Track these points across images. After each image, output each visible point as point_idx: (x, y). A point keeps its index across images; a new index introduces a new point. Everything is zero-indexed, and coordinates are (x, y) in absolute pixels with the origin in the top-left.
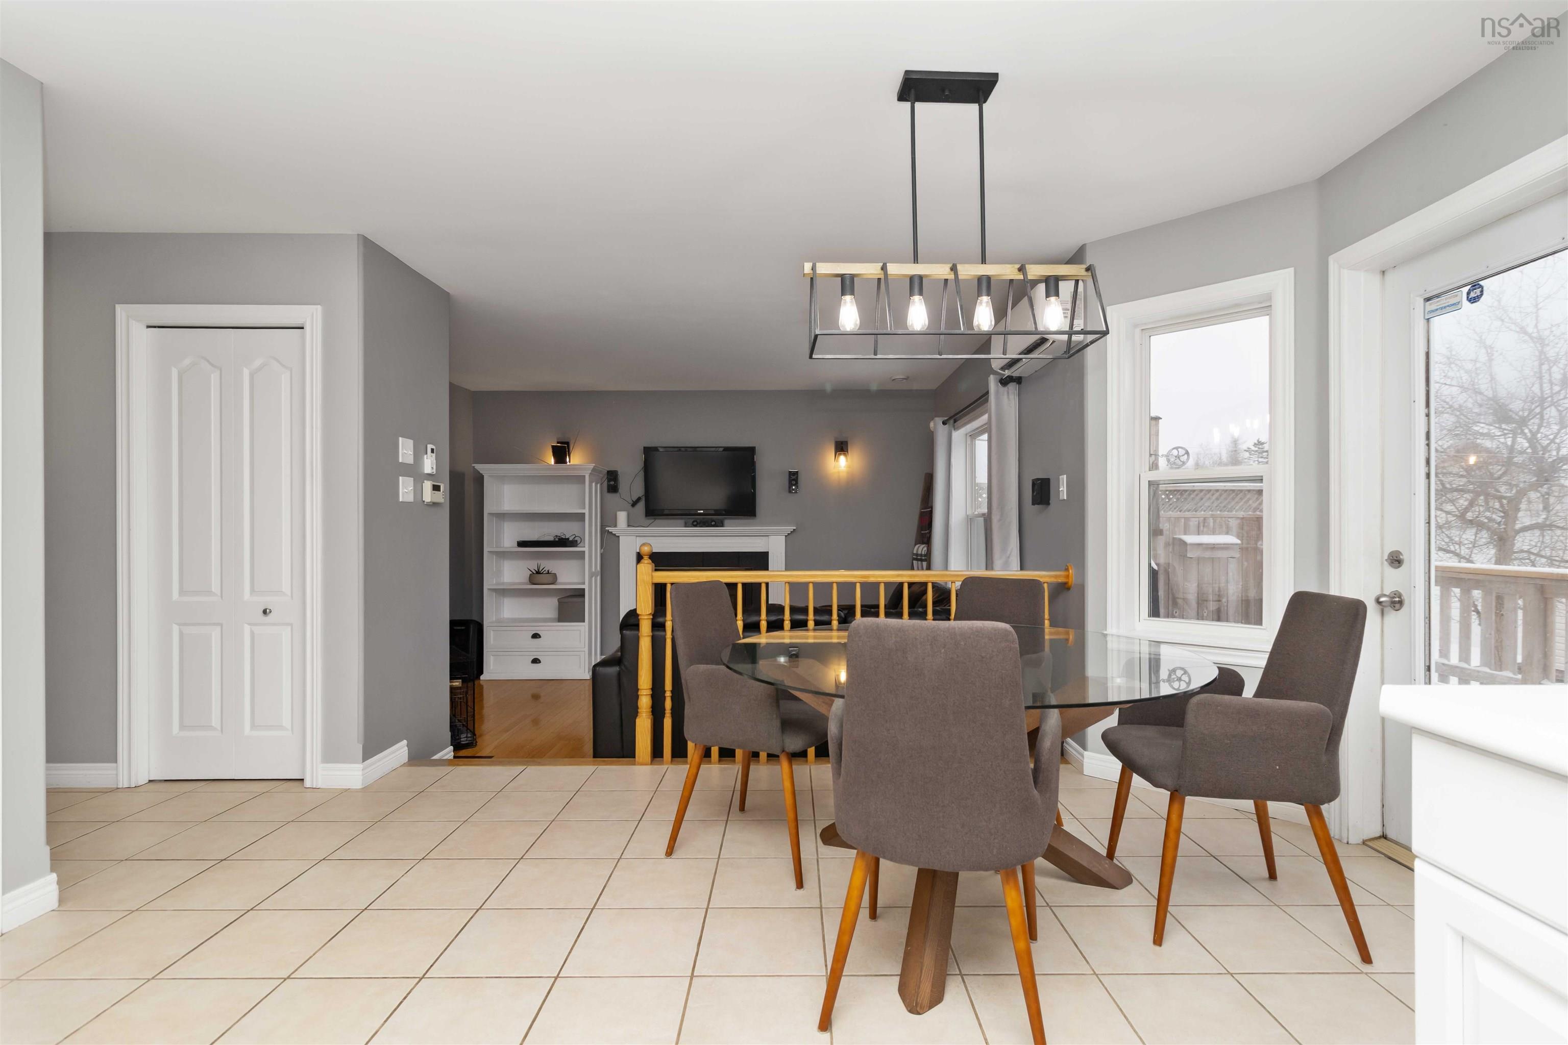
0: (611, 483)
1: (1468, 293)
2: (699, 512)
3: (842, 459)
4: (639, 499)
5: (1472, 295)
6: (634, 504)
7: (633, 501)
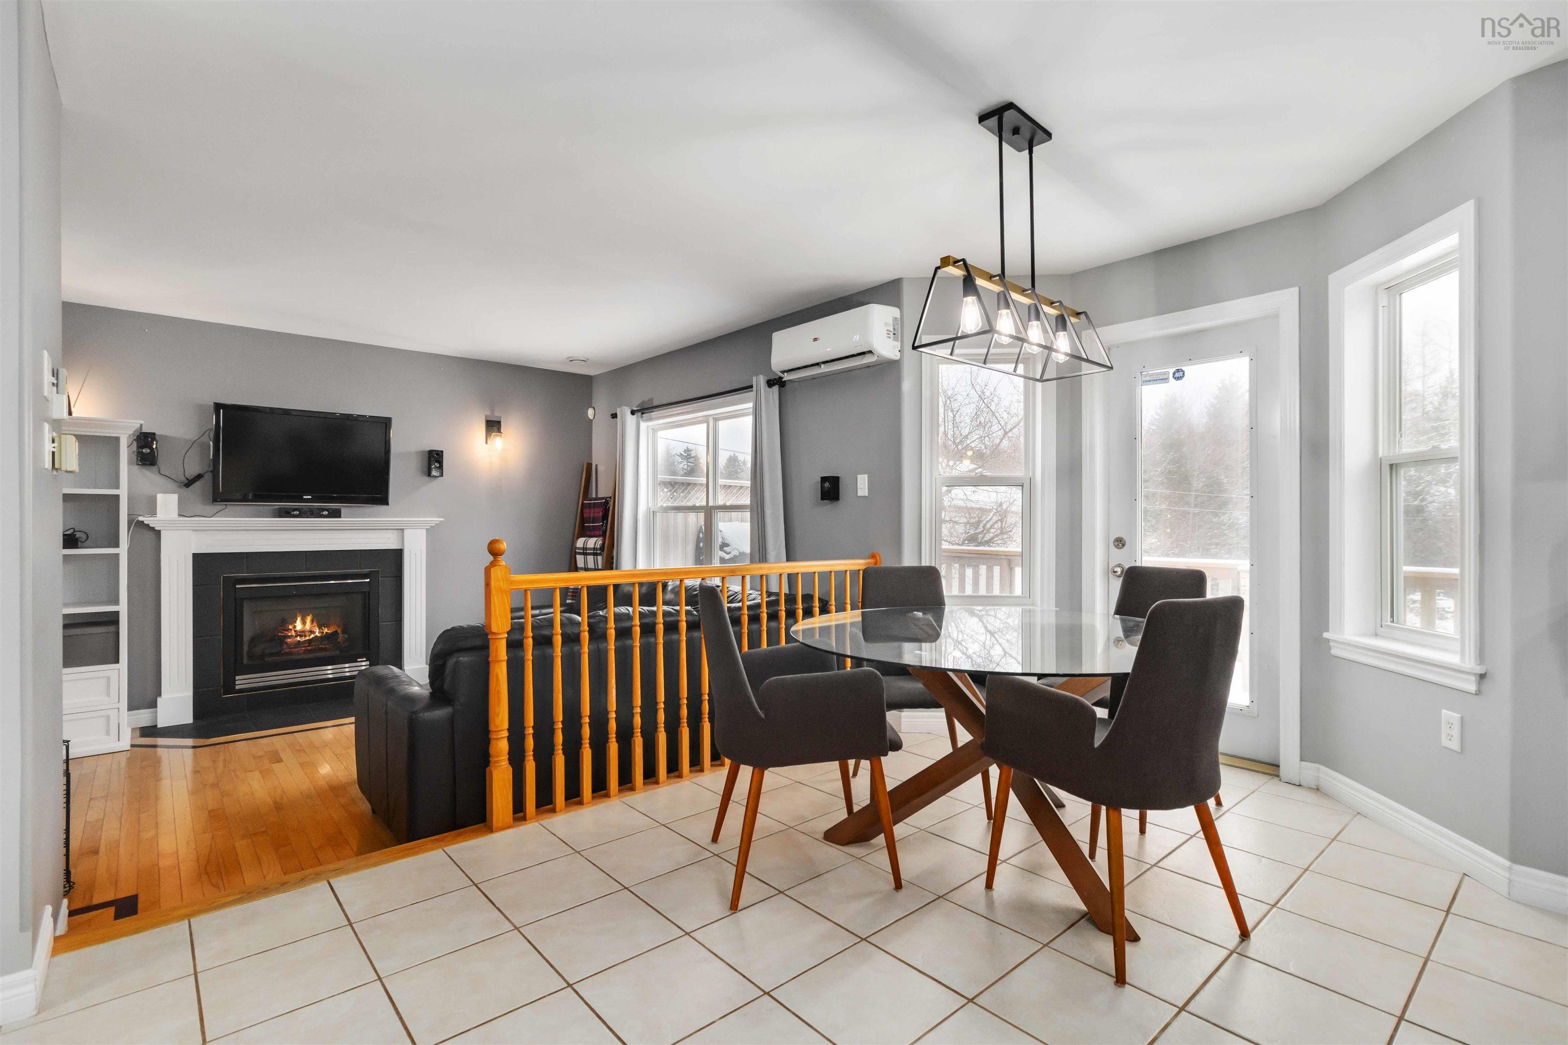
0: (144, 451)
1: (1174, 374)
2: (310, 497)
3: (498, 442)
4: (199, 477)
5: (1177, 375)
6: (189, 483)
7: (187, 479)
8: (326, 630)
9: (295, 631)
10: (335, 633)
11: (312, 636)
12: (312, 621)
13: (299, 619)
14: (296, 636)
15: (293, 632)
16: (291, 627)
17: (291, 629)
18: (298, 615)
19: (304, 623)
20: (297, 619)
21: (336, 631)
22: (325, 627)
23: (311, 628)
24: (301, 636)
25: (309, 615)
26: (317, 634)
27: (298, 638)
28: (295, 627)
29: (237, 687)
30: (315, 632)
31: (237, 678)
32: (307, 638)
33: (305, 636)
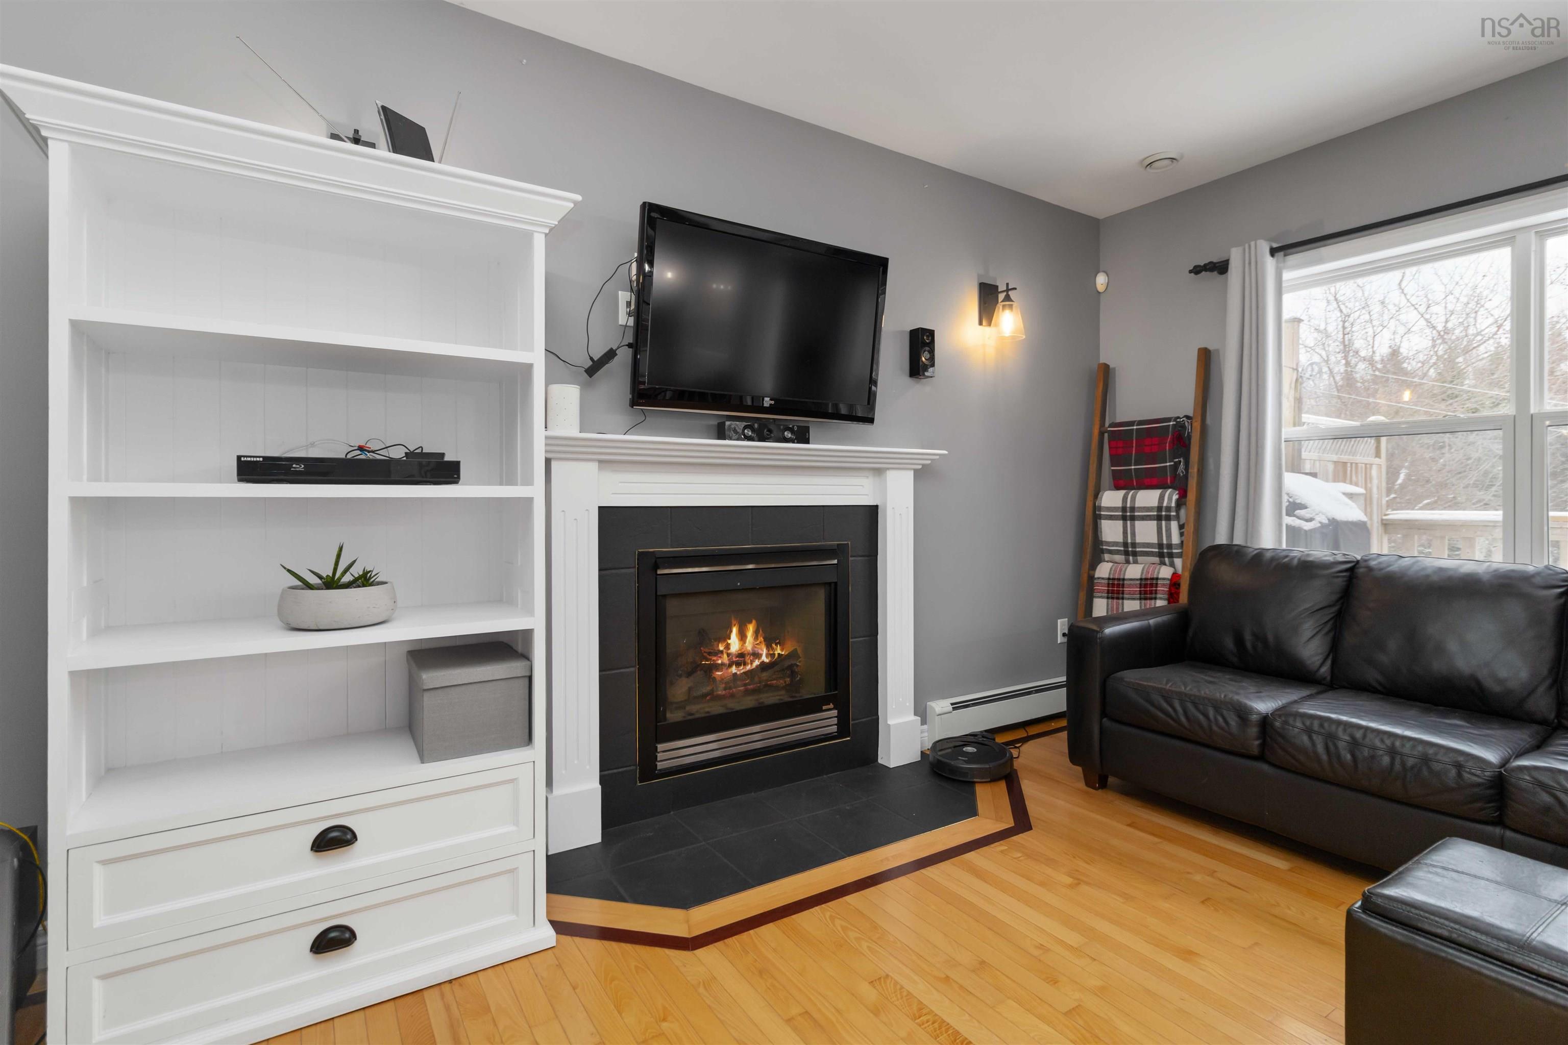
4: (610, 355)
6: (595, 368)
7: (591, 359)
8: (778, 651)
9: (728, 655)
10: (793, 655)
11: (757, 663)
12: (756, 634)
13: (735, 630)
14: (730, 666)
15: (725, 656)
16: (721, 648)
17: (722, 652)
18: (734, 622)
19: (742, 637)
20: (731, 631)
21: (795, 650)
22: (776, 645)
23: (754, 647)
24: (738, 664)
25: (750, 622)
26: (765, 659)
27: (734, 669)
28: (728, 647)
29: (660, 766)
30: (761, 655)
31: (660, 747)
32: (749, 667)
33: (745, 664)
